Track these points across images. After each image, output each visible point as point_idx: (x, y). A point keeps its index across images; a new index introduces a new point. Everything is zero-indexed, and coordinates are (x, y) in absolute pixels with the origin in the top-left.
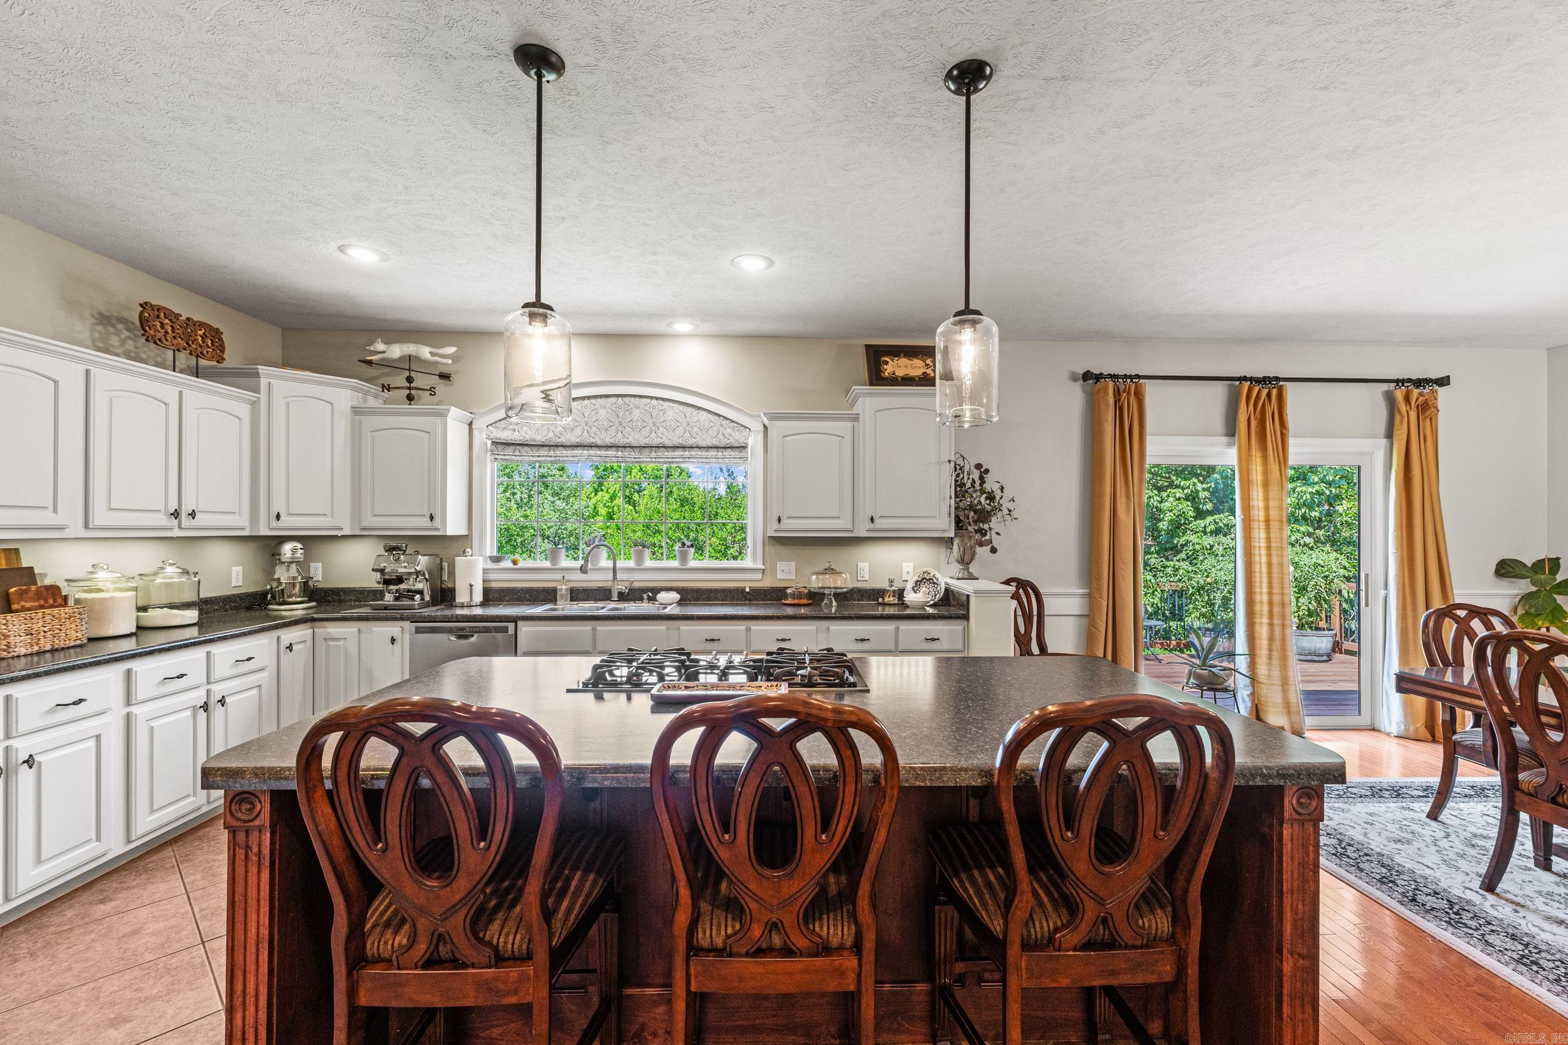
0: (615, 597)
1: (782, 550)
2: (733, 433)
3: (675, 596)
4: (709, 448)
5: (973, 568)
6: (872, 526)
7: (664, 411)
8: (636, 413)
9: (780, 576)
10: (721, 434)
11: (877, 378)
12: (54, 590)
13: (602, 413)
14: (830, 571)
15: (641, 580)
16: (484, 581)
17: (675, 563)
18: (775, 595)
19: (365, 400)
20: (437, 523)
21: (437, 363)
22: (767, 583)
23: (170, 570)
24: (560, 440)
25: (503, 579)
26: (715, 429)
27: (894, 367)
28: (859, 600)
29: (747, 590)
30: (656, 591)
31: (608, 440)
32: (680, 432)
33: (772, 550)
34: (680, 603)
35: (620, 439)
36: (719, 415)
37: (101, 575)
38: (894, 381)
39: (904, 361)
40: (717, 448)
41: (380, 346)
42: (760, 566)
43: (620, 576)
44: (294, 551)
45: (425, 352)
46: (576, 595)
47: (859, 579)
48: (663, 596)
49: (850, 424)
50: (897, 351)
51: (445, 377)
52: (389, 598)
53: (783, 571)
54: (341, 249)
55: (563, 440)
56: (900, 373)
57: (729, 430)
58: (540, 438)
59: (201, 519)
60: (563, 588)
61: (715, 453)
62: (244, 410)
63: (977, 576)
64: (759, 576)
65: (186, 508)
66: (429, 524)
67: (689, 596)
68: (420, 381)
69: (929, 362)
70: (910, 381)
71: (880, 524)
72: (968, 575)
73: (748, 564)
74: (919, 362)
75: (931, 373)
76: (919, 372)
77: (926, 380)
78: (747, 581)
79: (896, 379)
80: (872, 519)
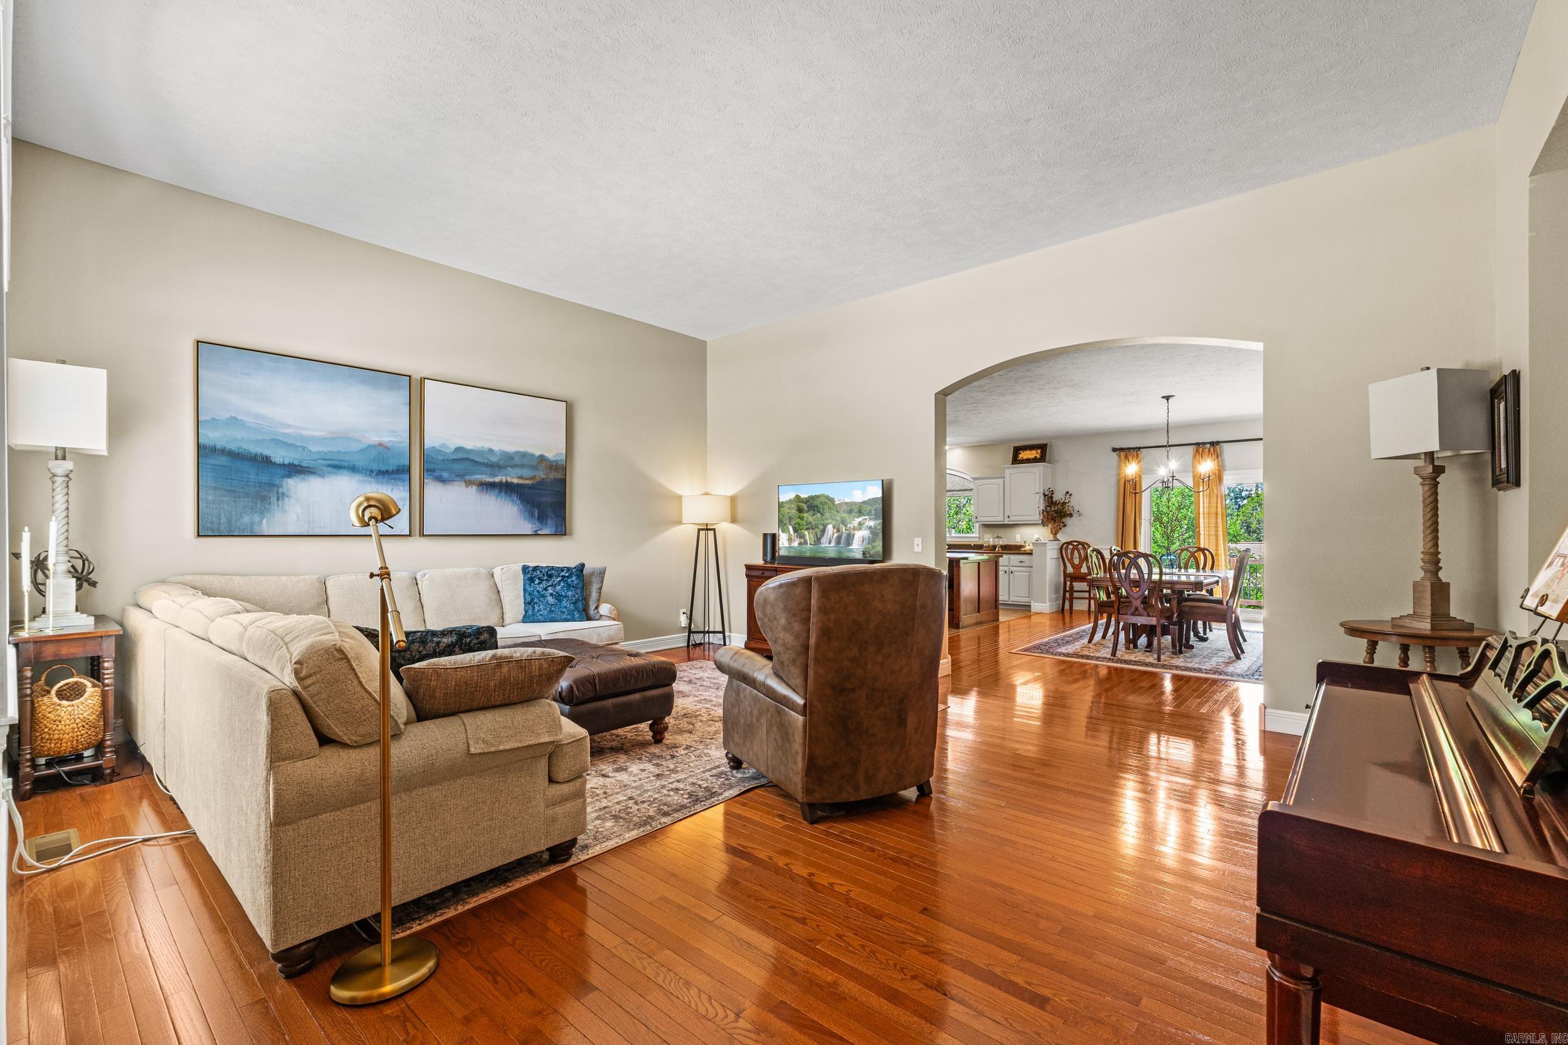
1: (986, 529)
2: (969, 485)
4: (959, 491)
5: (1058, 536)
6: (1009, 519)
9: (986, 540)
10: (963, 485)
11: (1016, 460)
14: (998, 537)
22: (980, 543)
26: (961, 483)
27: (1024, 455)
29: (972, 545)
33: (982, 529)
36: (963, 478)
39: (1028, 452)
40: (962, 490)
42: (978, 536)
47: (1015, 541)
49: (1002, 480)
50: (1024, 449)
53: (984, 538)
56: (1025, 458)
57: (967, 483)
64: (977, 540)
69: (1039, 451)
70: (1028, 461)
71: (1012, 518)
72: (1056, 539)
73: (974, 535)
74: (1034, 452)
75: (1038, 456)
76: (1033, 456)
77: (1035, 460)
78: (973, 542)
79: (1023, 460)
80: (1008, 517)
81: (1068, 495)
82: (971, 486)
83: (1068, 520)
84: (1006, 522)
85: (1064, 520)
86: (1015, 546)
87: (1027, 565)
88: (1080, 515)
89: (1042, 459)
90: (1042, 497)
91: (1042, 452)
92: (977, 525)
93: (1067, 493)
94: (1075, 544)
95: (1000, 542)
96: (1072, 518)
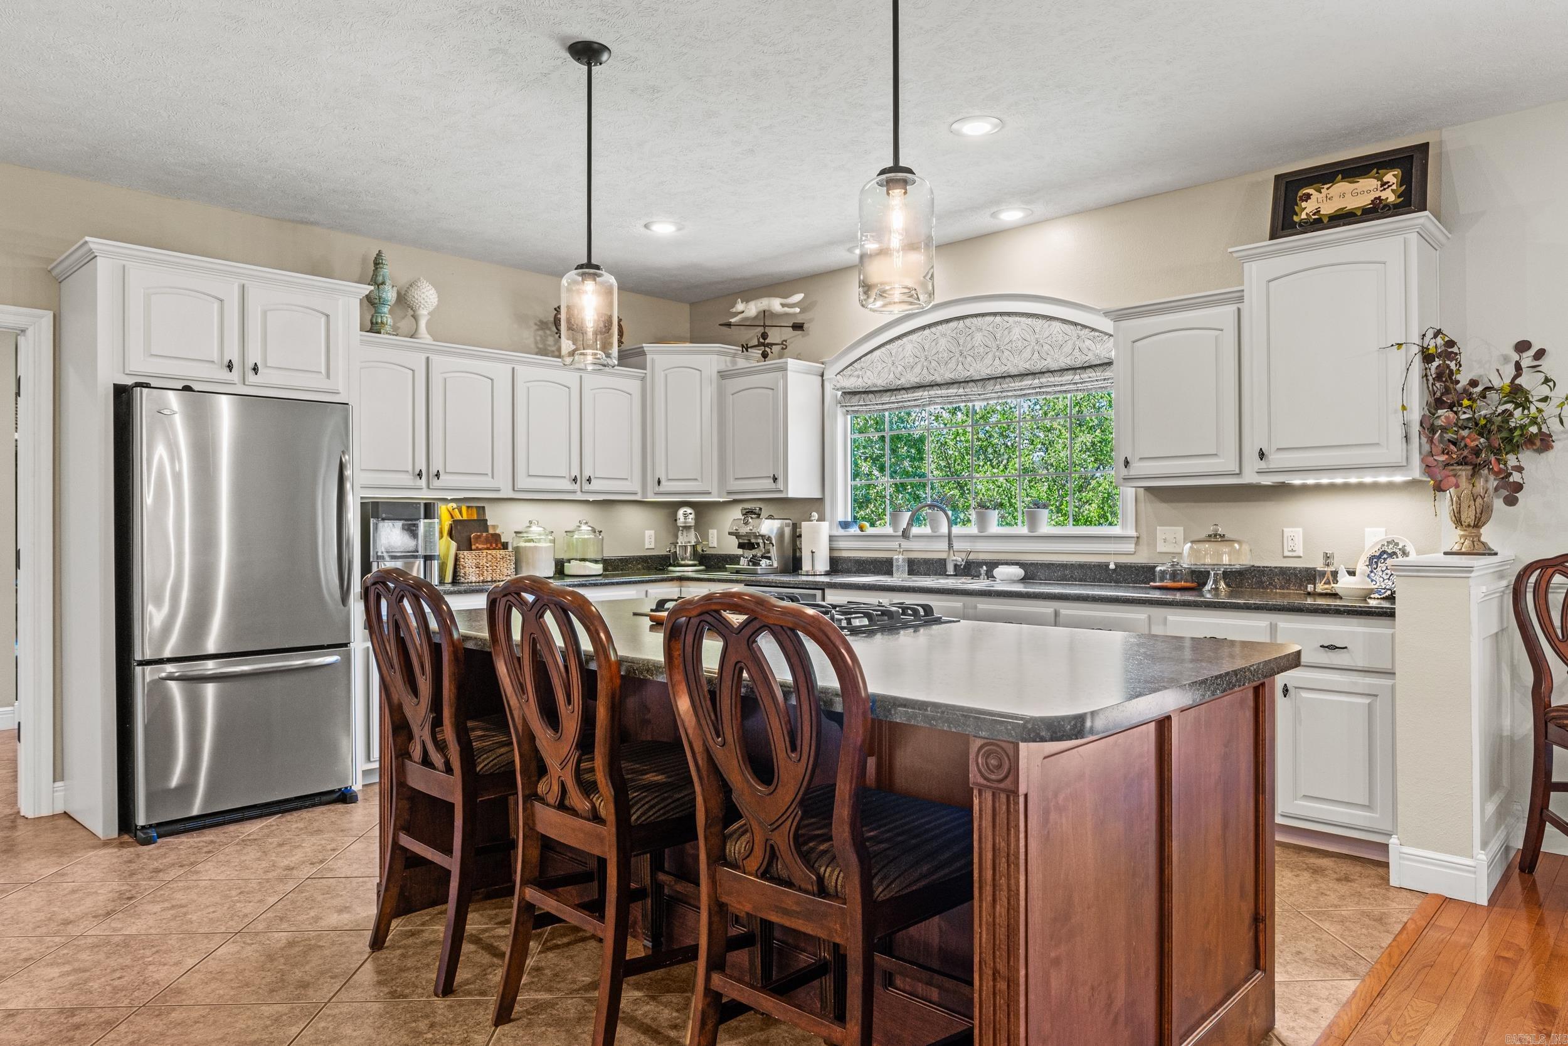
0: (950, 570)
1: (1165, 509)
2: (1093, 347)
3: (1018, 572)
4: (1063, 371)
5: (1488, 534)
6: (1263, 465)
7: (1009, 329)
8: (978, 337)
9: (1161, 547)
10: (1077, 350)
11: (1288, 222)
12: (497, 537)
13: (943, 342)
14: (1216, 537)
15: (984, 550)
16: (831, 549)
17: (1024, 530)
18: (1142, 574)
19: (734, 363)
20: (781, 485)
21: (787, 314)
22: (1141, 558)
23: (584, 528)
24: (900, 382)
25: (852, 549)
26: (1070, 343)
27: (1319, 201)
28: (1282, 588)
29: (1112, 566)
30: (993, 565)
31: (949, 376)
32: (1027, 354)
33: (1151, 508)
34: (1024, 580)
35: (961, 374)
36: (1076, 324)
37: (534, 528)
38: (1317, 223)
39: (1340, 186)
40: (1074, 369)
41: (740, 306)
42: (1134, 533)
43: (957, 545)
44: (686, 515)
45: (775, 304)
46: (915, 567)
47: (1287, 553)
48: (1000, 571)
49: (1233, 308)
50: (1324, 176)
51: (798, 327)
52: (743, 564)
53: (1165, 540)
54: (646, 226)
55: (903, 382)
56: (1328, 209)
57: (1088, 343)
58: (881, 382)
59: (596, 485)
60: (899, 559)
61: (1071, 377)
62: (634, 386)
63: (1496, 549)
64: (1130, 547)
65: (586, 474)
66: (772, 486)
67: (1032, 571)
68: (774, 336)
69: (1391, 177)
70: (1346, 217)
71: (1276, 460)
72: (1480, 547)
73: (1116, 530)
74: (1366, 183)
75: (1390, 196)
76: (1365, 201)
77: (1376, 210)
78: (1114, 554)
79: (1319, 221)
80: (1262, 455)
81: (1527, 360)
82: (1104, 350)
84: (1250, 477)
86: (1283, 572)
87: (1361, 663)
89: (1409, 205)
90: (1417, 365)
91: (1405, 180)
92: (1128, 493)
93: (1523, 347)
95: (1228, 558)
96: (1550, 455)
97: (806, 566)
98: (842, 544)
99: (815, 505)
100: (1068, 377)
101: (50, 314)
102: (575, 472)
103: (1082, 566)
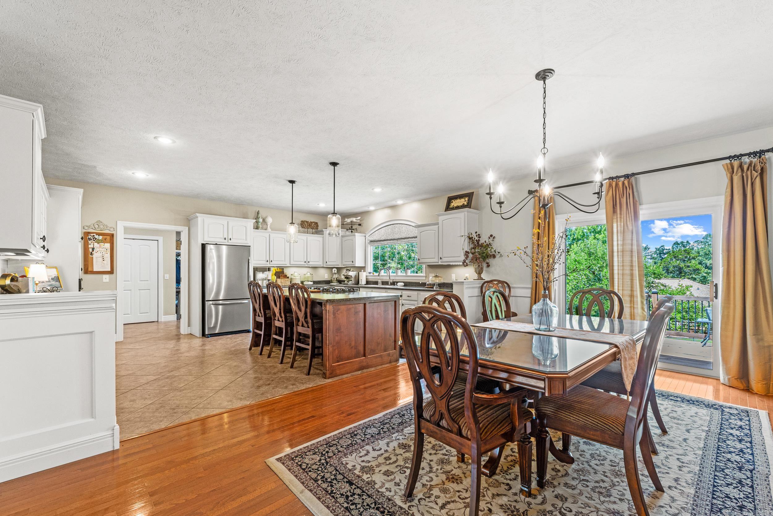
0: (390, 284)
1: (431, 270)
3: (403, 284)
5: (482, 275)
6: (441, 261)
7: (402, 227)
8: (396, 229)
9: (428, 278)
10: (413, 233)
11: (448, 208)
12: (286, 276)
13: (389, 230)
14: (436, 276)
15: (397, 279)
16: (366, 279)
17: (405, 274)
18: (424, 284)
19: (345, 233)
20: (354, 264)
21: (356, 222)
22: (426, 281)
23: (308, 273)
25: (371, 278)
26: (413, 231)
27: (455, 203)
29: (419, 283)
30: (397, 282)
31: (391, 238)
32: (405, 234)
33: (428, 270)
34: (404, 286)
35: (393, 238)
36: (415, 227)
37: (296, 273)
38: (453, 209)
39: (458, 200)
40: (414, 237)
41: (346, 220)
42: (425, 275)
43: (391, 278)
44: (335, 271)
45: (354, 219)
46: (383, 283)
47: (452, 280)
48: (399, 284)
49: (437, 226)
50: (457, 197)
51: (360, 225)
52: (346, 282)
55: (381, 239)
56: (455, 205)
58: (377, 239)
59: (310, 263)
60: (380, 281)
62: (321, 239)
63: (484, 279)
64: (424, 278)
65: (308, 261)
66: (352, 263)
67: (406, 284)
68: (354, 227)
69: (466, 199)
70: (458, 208)
71: (444, 259)
72: (480, 278)
73: (421, 275)
74: (463, 200)
75: (466, 203)
76: (461, 204)
77: (463, 206)
78: (421, 280)
79: (453, 208)
80: (441, 258)
81: (491, 238)
83: (491, 261)
84: (440, 263)
85: (487, 261)
88: (501, 256)
89: (469, 205)
90: (467, 240)
91: (468, 200)
92: (424, 266)
93: (491, 236)
94: (496, 282)
95: (438, 281)
96: (496, 259)
97: (360, 283)
98: (369, 278)
99: (363, 268)
100: (413, 239)
101: (187, 228)
102: (305, 260)
103: (415, 283)
